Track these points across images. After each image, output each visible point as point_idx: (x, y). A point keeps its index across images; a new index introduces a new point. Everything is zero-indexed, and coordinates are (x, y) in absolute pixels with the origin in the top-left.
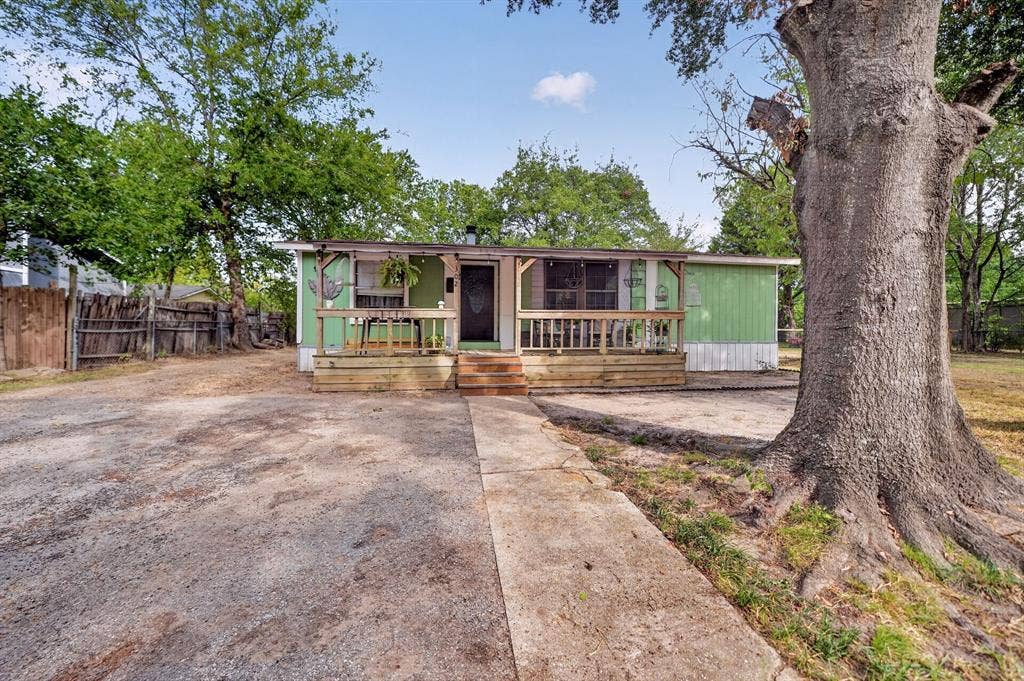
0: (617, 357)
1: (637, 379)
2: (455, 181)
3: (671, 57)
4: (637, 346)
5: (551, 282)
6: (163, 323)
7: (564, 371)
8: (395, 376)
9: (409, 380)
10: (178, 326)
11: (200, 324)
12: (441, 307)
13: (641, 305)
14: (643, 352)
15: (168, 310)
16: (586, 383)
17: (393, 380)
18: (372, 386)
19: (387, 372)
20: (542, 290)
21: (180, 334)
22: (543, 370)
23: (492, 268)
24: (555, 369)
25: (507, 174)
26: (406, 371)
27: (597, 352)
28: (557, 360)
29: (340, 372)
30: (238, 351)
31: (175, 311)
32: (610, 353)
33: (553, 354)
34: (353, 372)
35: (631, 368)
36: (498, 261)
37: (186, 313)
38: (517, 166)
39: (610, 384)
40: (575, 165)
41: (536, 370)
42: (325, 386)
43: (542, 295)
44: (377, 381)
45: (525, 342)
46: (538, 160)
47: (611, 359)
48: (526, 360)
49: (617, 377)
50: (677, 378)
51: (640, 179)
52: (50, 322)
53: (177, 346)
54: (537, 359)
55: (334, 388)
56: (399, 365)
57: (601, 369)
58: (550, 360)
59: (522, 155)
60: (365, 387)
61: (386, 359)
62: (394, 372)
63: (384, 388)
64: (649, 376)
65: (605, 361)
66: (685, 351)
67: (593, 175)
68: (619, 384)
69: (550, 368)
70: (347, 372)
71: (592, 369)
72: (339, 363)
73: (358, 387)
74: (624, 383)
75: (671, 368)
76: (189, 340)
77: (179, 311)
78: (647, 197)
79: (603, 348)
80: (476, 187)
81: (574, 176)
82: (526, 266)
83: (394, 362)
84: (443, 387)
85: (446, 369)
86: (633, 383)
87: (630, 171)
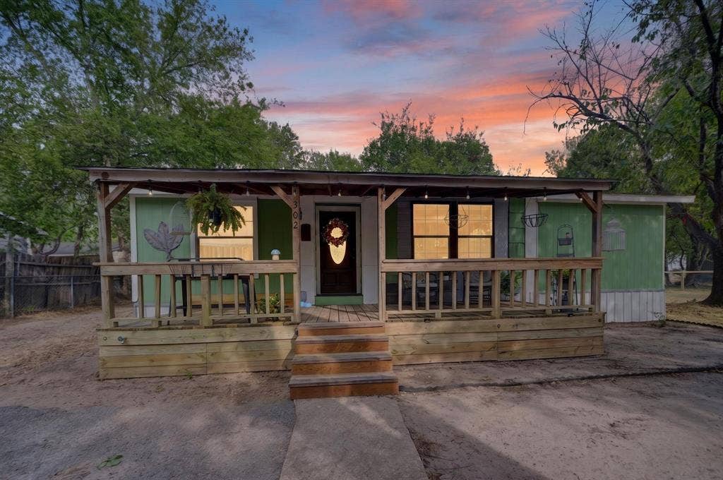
0: (513, 321)
1: (543, 350)
2: (331, 153)
6: (30, 279)
7: (445, 342)
8: (213, 355)
9: (234, 359)
10: (50, 281)
12: (276, 258)
13: (520, 251)
14: (549, 312)
15: (33, 266)
16: (475, 357)
17: (211, 360)
18: (182, 369)
19: (202, 349)
21: (54, 289)
22: (417, 341)
23: (355, 213)
26: (229, 347)
27: (489, 315)
28: (436, 327)
29: (137, 352)
31: (45, 267)
32: (505, 315)
33: (428, 319)
36: (359, 206)
37: (60, 268)
38: (381, 138)
40: (430, 135)
41: (407, 340)
42: (117, 371)
44: (190, 362)
45: (391, 302)
46: (399, 132)
47: (507, 324)
48: (393, 330)
49: (516, 347)
50: (593, 347)
51: (487, 144)
54: (408, 327)
55: (128, 373)
56: (220, 339)
57: (494, 337)
58: (424, 327)
59: (386, 127)
60: (173, 371)
61: (201, 332)
63: (199, 371)
64: (557, 346)
65: (499, 326)
66: (603, 310)
68: (517, 356)
69: (426, 338)
70: (146, 351)
71: (482, 338)
72: (134, 338)
73: (163, 371)
74: (524, 355)
75: (585, 333)
77: (49, 267)
78: (491, 161)
79: (496, 309)
82: (392, 199)
83: (212, 336)
84: (281, 368)
85: (285, 342)
86: (538, 355)
87: (477, 138)
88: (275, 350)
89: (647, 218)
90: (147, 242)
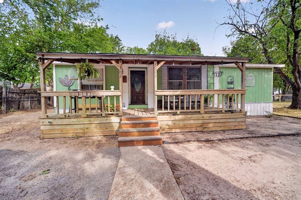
0: (210, 115)
1: (221, 127)
2: (135, 47)
5: (170, 77)
6: (12, 98)
7: (181, 124)
8: (87, 128)
9: (95, 130)
10: (20, 99)
11: (32, 97)
12: (112, 89)
13: (212, 87)
14: (224, 112)
15: (14, 93)
16: (194, 130)
17: (86, 131)
18: (74, 134)
19: (82, 126)
20: (167, 81)
21: (22, 102)
22: (170, 123)
23: (144, 71)
24: (177, 123)
25: (152, 43)
26: (93, 126)
27: (199, 113)
28: (177, 117)
29: (57, 127)
30: (52, 107)
31: (18, 93)
32: (206, 113)
33: (175, 114)
34: (64, 127)
35: (217, 121)
36: (146, 68)
37: (24, 94)
38: (155, 41)
39: (206, 130)
40: (175, 40)
41: (166, 123)
42: (47, 135)
43: (167, 83)
44: (77, 131)
45: (160, 107)
46: (163, 38)
47: (206, 116)
48: (160, 118)
49: (210, 126)
50: (242, 125)
51: (198, 43)
53: (21, 106)
54: (166, 117)
55: (52, 136)
56: (89, 122)
57: (201, 122)
58: (173, 118)
59: (157, 36)
60: (70, 135)
61: (82, 119)
62: (86, 126)
63: (81, 135)
64: (227, 125)
65: (203, 117)
66: (246, 110)
67: (181, 43)
68: (211, 130)
69: (174, 122)
70: (60, 127)
71: (197, 122)
72: (55, 122)
73: (66, 135)
74: (214, 129)
75: (239, 120)
76: (28, 104)
77: (20, 93)
78: (200, 50)
79: (202, 110)
80: (142, 49)
81: (175, 44)
82: (160, 65)
83: (86, 121)
84: (114, 134)
85: (116, 124)
86: (219, 129)
87: (194, 41)
88: (112, 127)
89: (264, 73)
90: (60, 83)
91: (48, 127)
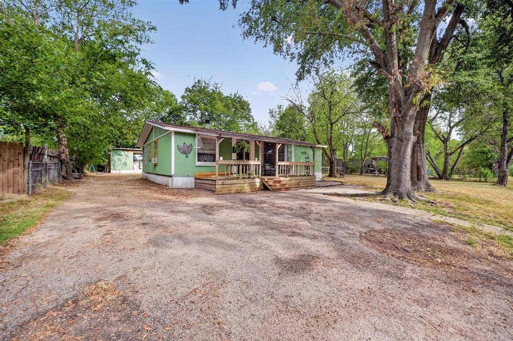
0: (301, 177)
1: (305, 184)
3: (296, 74)
4: (291, 174)
19: (240, 185)
26: (246, 185)
29: (225, 186)
32: (299, 176)
34: (229, 186)
39: (300, 186)
42: (220, 192)
44: (237, 189)
49: (301, 184)
50: (314, 183)
52: (12, 164)
56: (244, 182)
57: (297, 181)
60: (233, 192)
61: (240, 180)
62: (242, 185)
64: (308, 183)
68: (302, 186)
70: (227, 186)
72: (225, 182)
73: (231, 192)
74: (304, 186)
75: (312, 180)
85: (258, 183)
88: (255, 185)
90: (178, 150)
91: (220, 186)
